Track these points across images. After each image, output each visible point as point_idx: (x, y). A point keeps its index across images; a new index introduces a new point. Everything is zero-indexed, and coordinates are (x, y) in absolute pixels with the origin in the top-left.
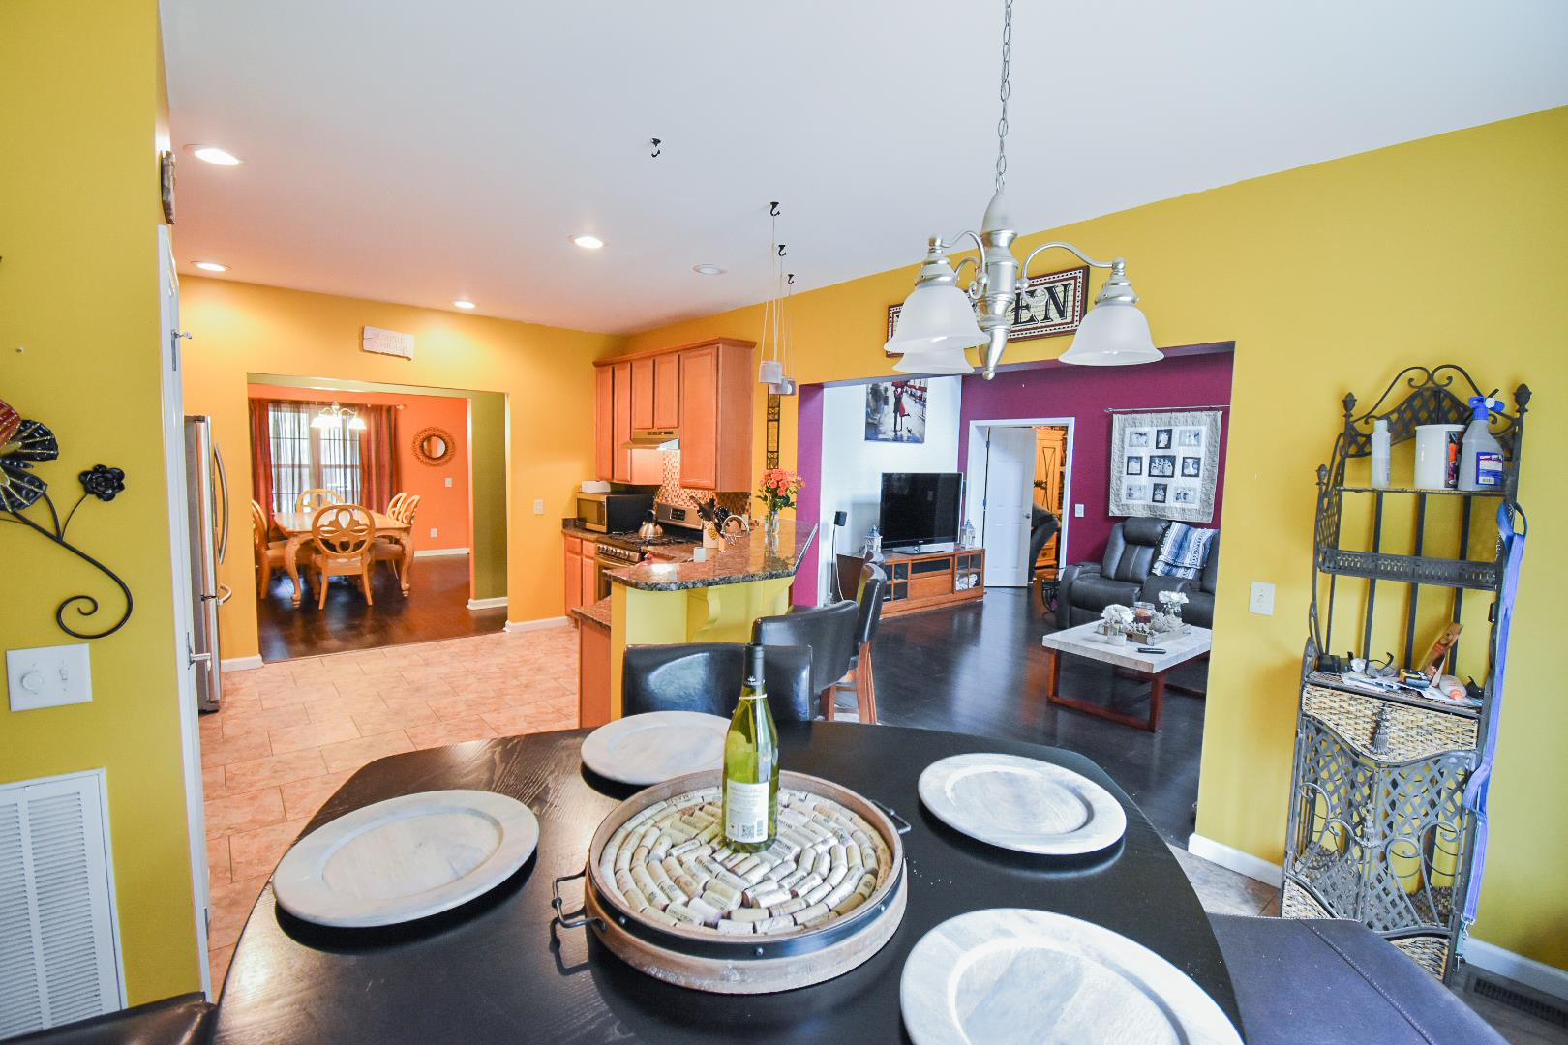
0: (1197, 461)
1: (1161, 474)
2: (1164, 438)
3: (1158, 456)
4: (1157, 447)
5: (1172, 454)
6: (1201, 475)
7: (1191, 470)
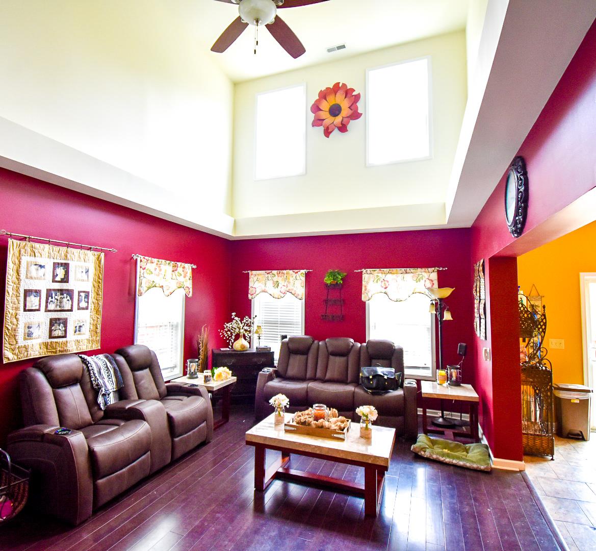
0: (87, 295)
1: (58, 308)
2: (61, 272)
3: (54, 290)
4: (54, 281)
5: (70, 288)
6: (89, 308)
7: (83, 304)
